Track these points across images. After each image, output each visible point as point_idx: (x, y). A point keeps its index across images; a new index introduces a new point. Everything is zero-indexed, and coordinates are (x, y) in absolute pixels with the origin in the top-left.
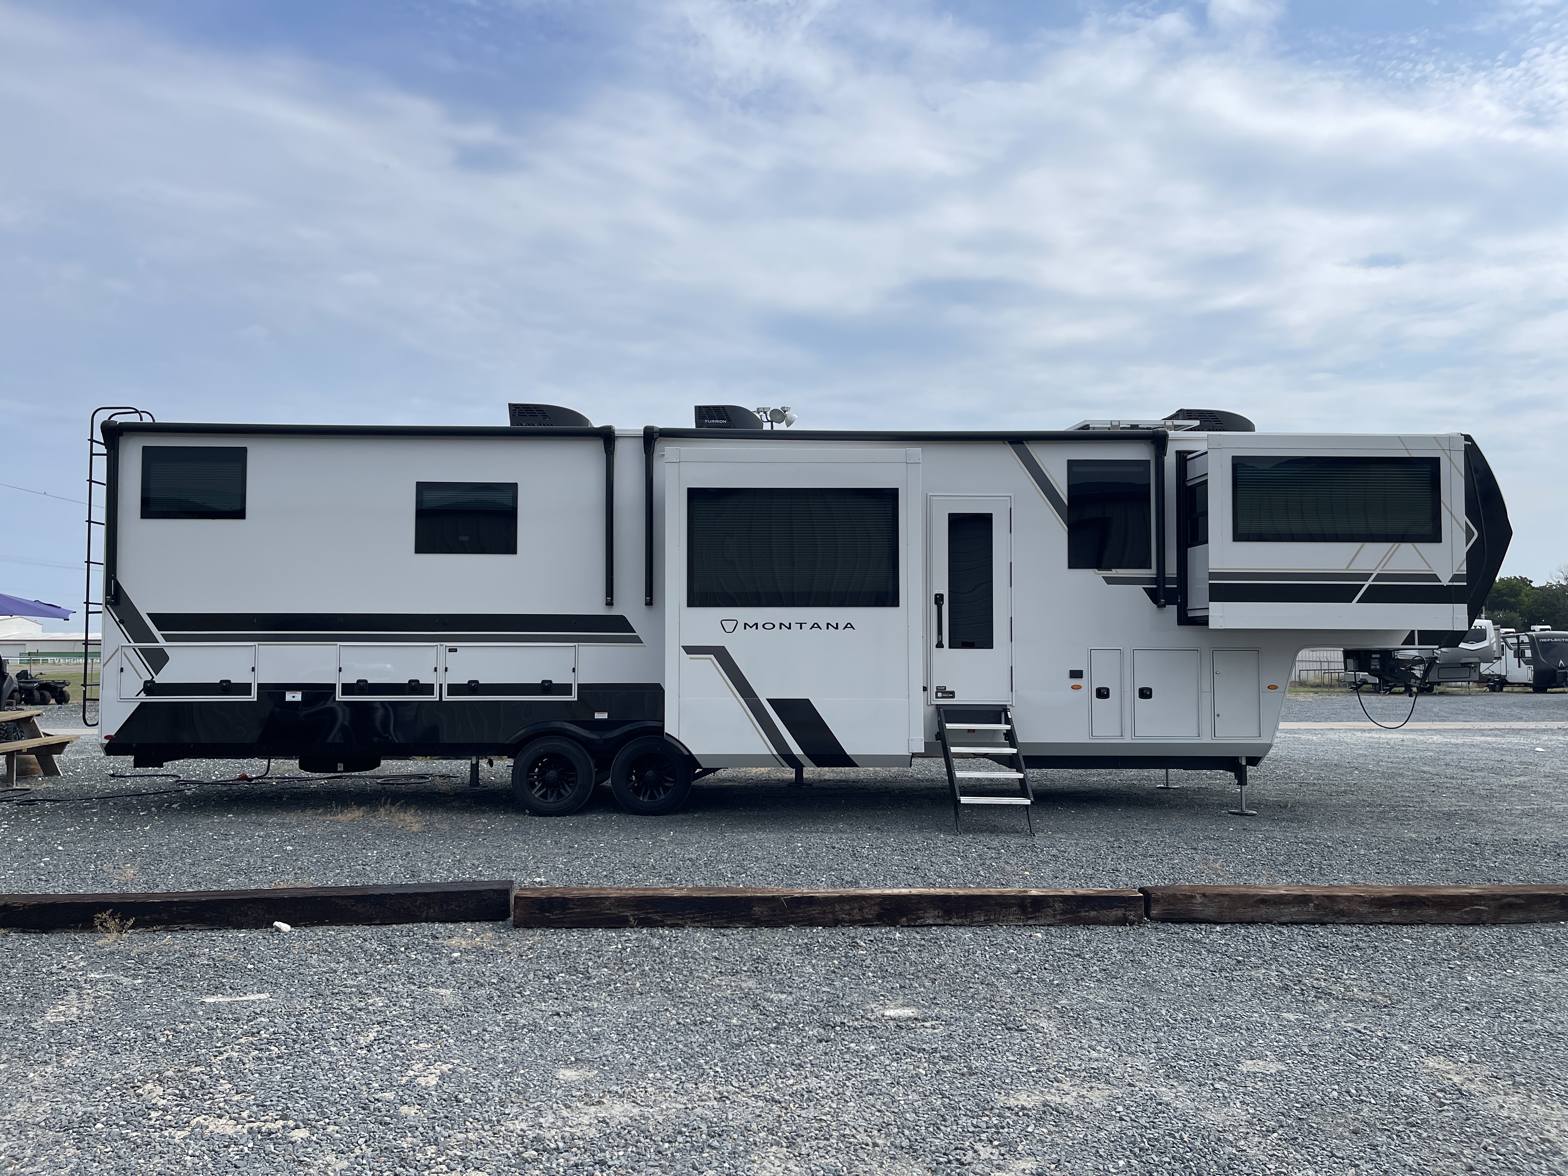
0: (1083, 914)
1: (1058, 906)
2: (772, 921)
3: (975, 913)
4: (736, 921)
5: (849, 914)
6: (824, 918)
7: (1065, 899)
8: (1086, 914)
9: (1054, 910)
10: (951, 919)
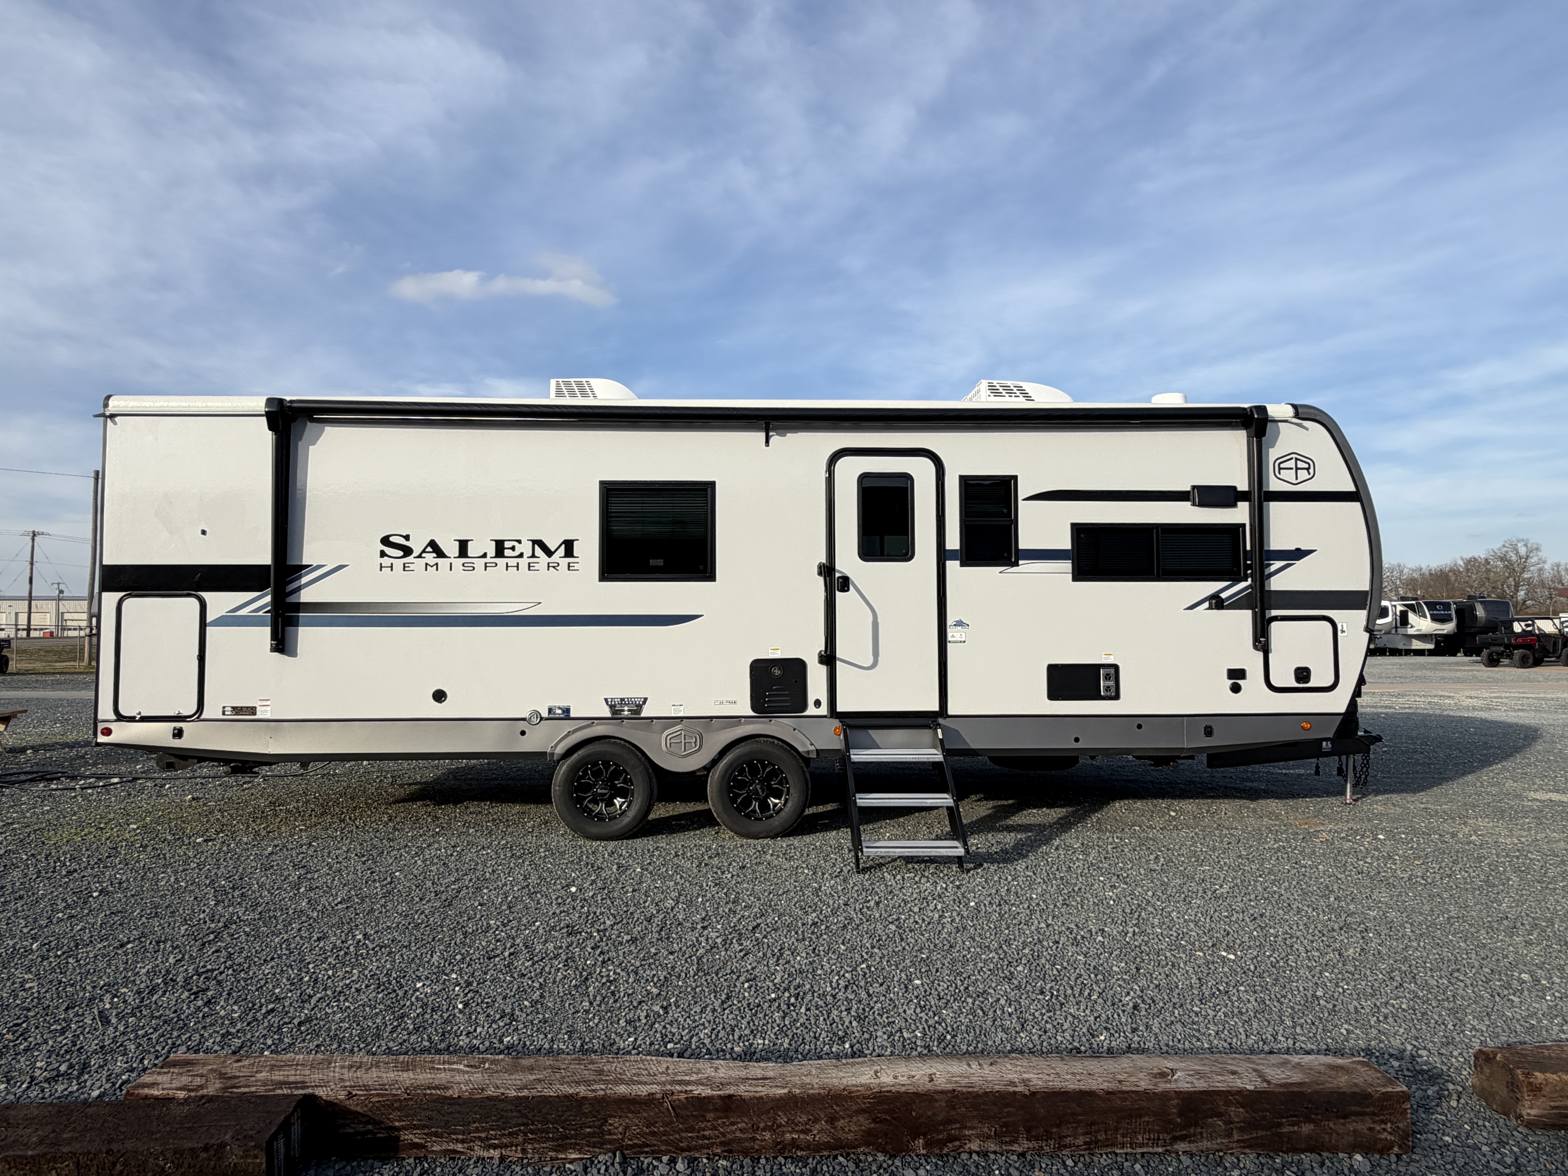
0: (1286, 1129)
8: (1291, 1129)
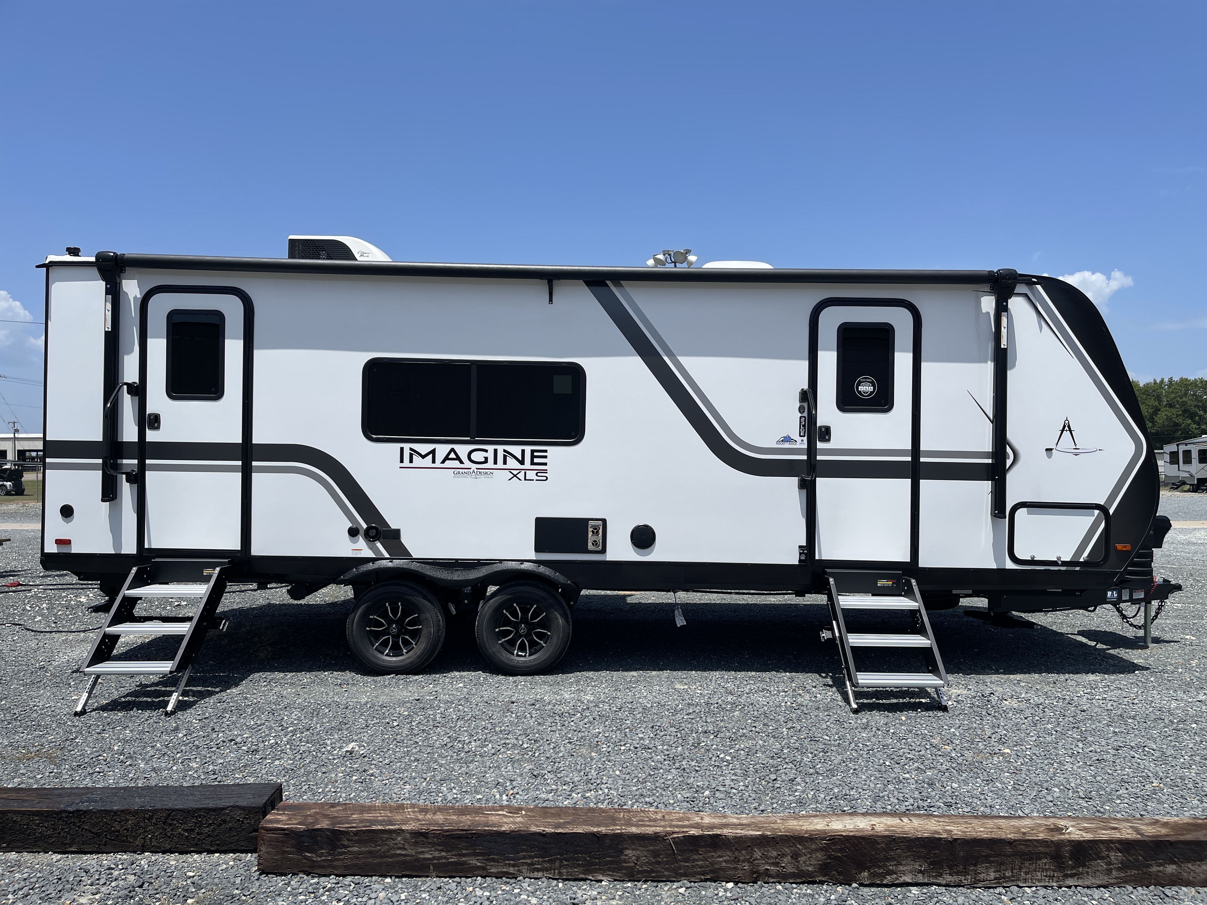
1: (1115, 856)
2: (653, 872)
3: (980, 868)
4: (596, 871)
5: (776, 864)
6: (736, 869)
7: (1126, 846)
9: (1109, 863)
10: (941, 875)
